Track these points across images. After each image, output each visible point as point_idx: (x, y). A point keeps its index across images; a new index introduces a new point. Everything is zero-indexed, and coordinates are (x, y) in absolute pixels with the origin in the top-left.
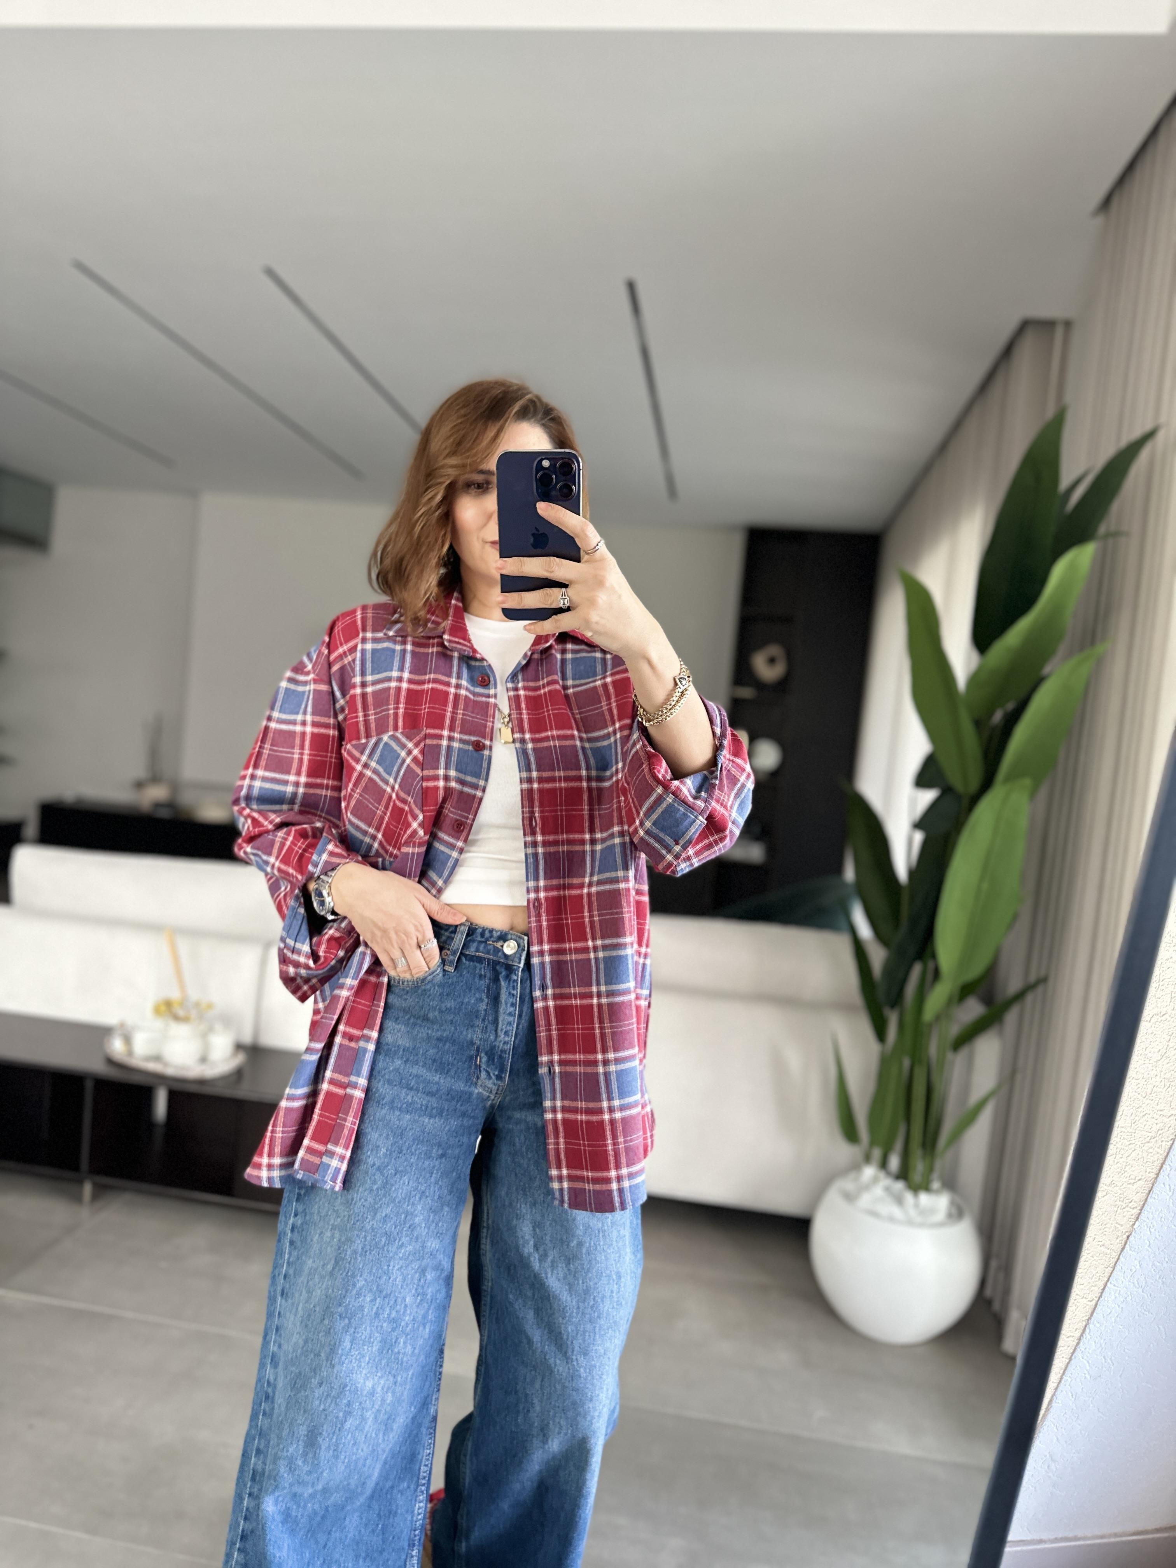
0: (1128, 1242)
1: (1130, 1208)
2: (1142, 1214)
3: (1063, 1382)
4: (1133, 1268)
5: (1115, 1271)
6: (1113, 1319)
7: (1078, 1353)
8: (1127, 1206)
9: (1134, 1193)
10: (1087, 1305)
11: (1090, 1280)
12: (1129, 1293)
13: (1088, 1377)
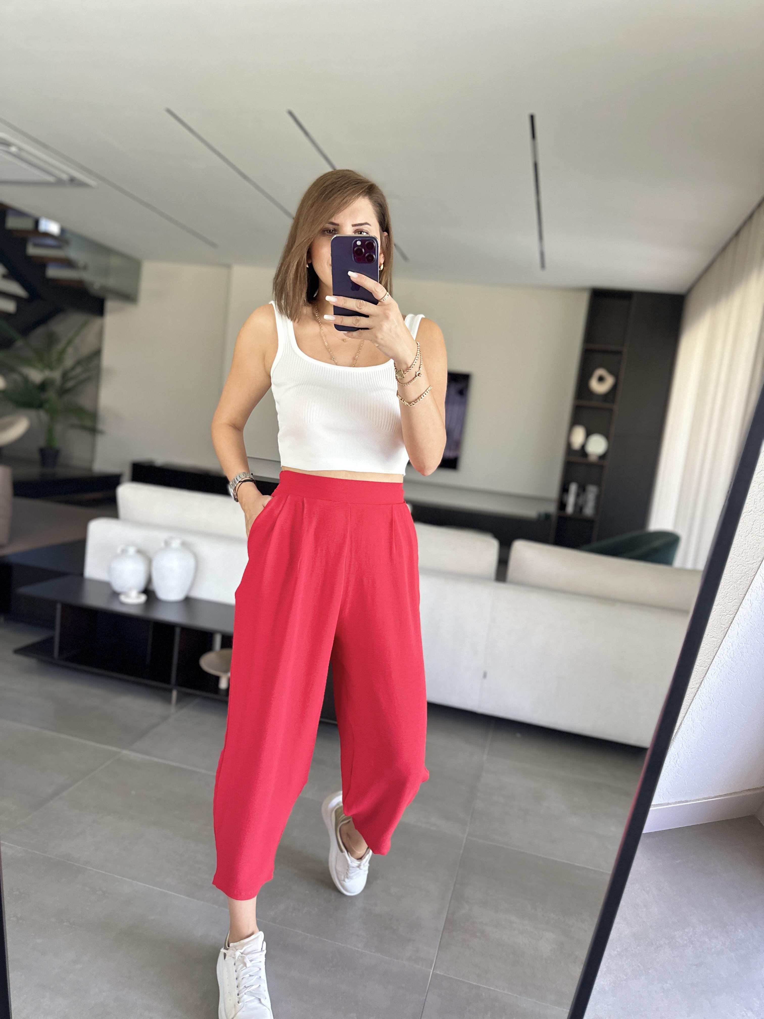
0: (728, 632)
1: (729, 614)
2: (735, 617)
3: (688, 712)
4: (728, 647)
5: (719, 649)
6: (716, 676)
7: (697, 696)
8: (727, 614)
9: (732, 607)
10: (703, 670)
11: (705, 657)
12: (725, 661)
13: (701, 710)
